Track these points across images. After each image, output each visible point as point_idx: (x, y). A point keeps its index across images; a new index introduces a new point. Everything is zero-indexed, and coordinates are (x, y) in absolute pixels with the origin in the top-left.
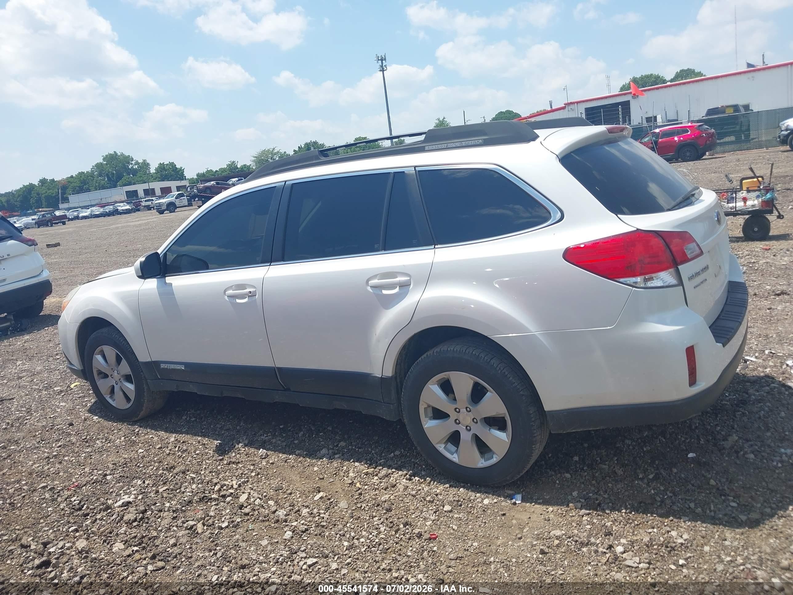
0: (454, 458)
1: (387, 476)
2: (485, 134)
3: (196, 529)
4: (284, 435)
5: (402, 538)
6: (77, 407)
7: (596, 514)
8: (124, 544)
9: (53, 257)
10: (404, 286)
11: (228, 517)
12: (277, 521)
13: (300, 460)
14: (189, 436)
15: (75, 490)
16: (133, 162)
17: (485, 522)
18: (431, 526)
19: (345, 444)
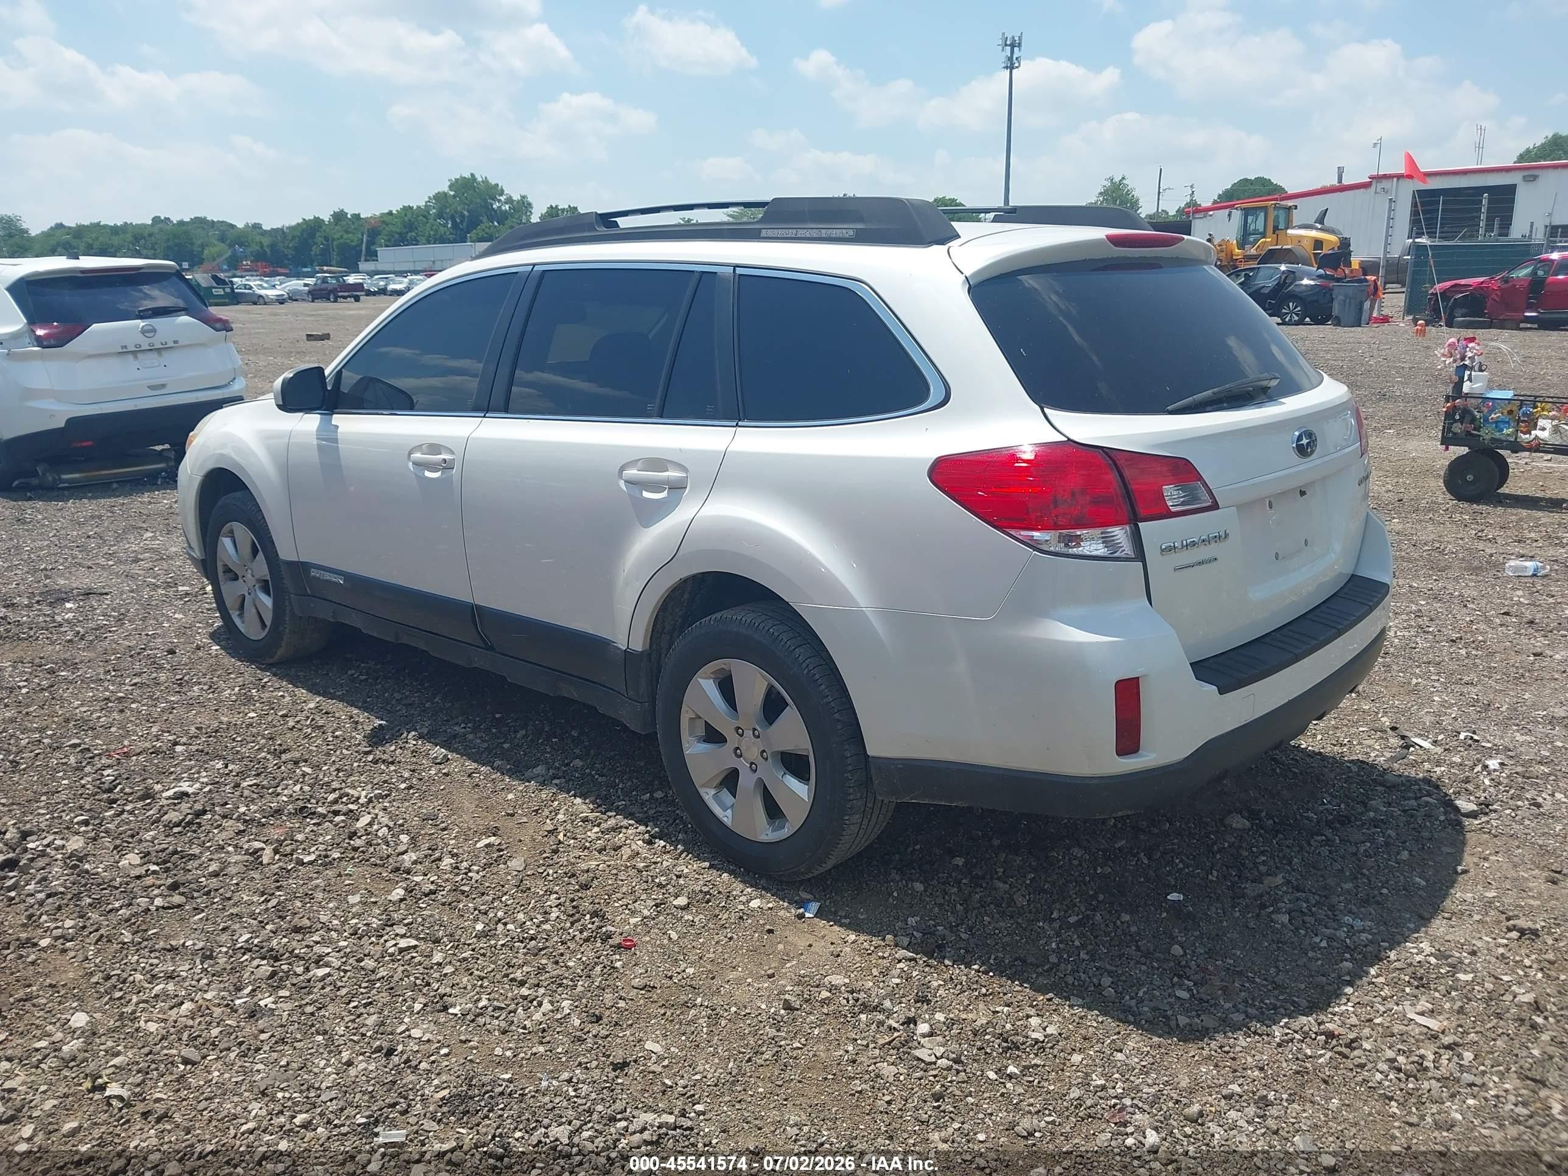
0: (726, 817)
1: (616, 829)
2: (861, 220)
3: (261, 856)
4: (494, 731)
5: (575, 936)
6: (198, 625)
7: (924, 962)
8: (141, 858)
9: (307, 358)
10: (677, 488)
11: (322, 847)
12: (397, 869)
13: (494, 777)
14: (341, 706)
15: (118, 759)
16: (503, 198)
17: (731, 938)
18: (635, 926)
19: (581, 764)
